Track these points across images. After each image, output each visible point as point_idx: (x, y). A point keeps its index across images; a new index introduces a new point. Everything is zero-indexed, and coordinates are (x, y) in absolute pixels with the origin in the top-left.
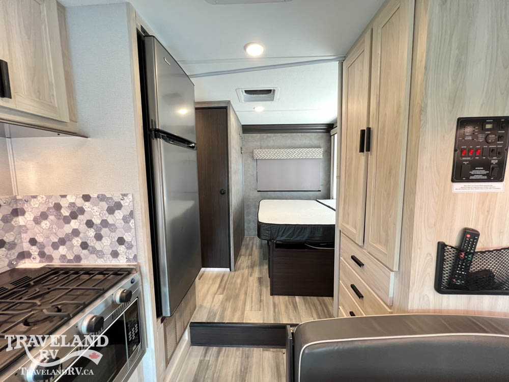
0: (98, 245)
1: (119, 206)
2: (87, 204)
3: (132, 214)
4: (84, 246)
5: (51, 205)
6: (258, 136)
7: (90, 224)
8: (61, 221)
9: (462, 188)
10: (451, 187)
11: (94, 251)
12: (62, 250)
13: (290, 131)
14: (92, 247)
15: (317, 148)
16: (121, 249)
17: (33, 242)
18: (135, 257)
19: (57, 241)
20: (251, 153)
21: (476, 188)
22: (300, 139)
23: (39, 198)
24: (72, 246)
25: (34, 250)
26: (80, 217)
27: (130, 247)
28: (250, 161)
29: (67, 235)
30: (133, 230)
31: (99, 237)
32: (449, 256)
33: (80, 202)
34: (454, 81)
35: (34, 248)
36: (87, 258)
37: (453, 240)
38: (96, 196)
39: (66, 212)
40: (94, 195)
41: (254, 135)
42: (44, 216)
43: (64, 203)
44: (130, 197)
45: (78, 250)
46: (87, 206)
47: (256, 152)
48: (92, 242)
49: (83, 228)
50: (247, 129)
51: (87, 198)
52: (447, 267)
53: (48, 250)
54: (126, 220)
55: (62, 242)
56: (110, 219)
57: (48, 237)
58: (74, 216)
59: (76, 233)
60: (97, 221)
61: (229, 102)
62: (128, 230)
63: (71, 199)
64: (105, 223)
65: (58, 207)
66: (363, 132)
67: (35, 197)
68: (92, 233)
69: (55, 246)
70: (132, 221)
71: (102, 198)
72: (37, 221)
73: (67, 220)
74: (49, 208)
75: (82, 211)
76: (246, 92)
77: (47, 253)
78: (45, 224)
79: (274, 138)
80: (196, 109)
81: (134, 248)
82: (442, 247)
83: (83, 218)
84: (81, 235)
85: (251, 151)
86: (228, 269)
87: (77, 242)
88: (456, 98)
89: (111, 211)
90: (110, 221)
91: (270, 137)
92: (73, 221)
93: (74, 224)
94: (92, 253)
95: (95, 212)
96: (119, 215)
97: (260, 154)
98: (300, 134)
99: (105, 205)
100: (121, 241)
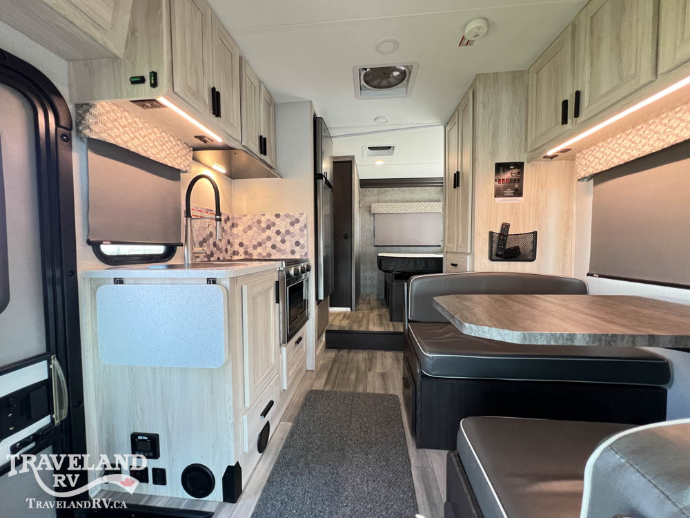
0: (282, 246)
1: (297, 221)
2: (278, 219)
3: (305, 226)
4: (274, 247)
5: (255, 221)
6: (376, 190)
7: (278, 233)
8: (260, 231)
9: (502, 201)
10: (494, 200)
11: (280, 250)
12: (259, 250)
13: (408, 185)
14: (279, 248)
15: (437, 201)
16: (297, 249)
17: (241, 245)
18: (306, 254)
19: (256, 244)
20: (368, 207)
21: (509, 200)
22: (419, 192)
23: (248, 217)
24: (266, 247)
25: (241, 250)
26: (272, 228)
27: (303, 247)
28: (367, 215)
29: (263, 240)
30: (306, 237)
31: (283, 241)
32: (495, 239)
33: (273, 219)
34: (492, 144)
35: (241, 248)
36: (275, 254)
37: (497, 230)
38: (283, 214)
39: (263, 225)
40: (282, 214)
41: (372, 189)
42: (250, 228)
43: (263, 219)
44: (305, 215)
45: (269, 250)
46: (277, 221)
47: (373, 206)
48: (279, 245)
49: (273, 235)
50: (365, 183)
51: (278, 216)
52: (495, 246)
53: (250, 250)
54: (301, 230)
55: (260, 244)
56: (291, 229)
57: (251, 241)
58: (268, 227)
59: (269, 238)
60: (283, 231)
61: (353, 157)
62: (302, 236)
63: (267, 217)
64: (288, 232)
65: (259, 222)
66: (455, 174)
67: (245, 216)
68: (279, 238)
69: (255, 247)
70: (306, 230)
71: (287, 216)
72: (245, 231)
73: (264, 230)
74: (253, 223)
75: (274, 224)
76: (369, 148)
77: (249, 252)
78: (250, 233)
79: (392, 192)
80: (334, 162)
81: (306, 249)
82: (491, 234)
83: (274, 229)
84: (272, 240)
85: (369, 205)
86: (349, 309)
87: (269, 244)
88: (493, 153)
89: (292, 224)
90: (291, 231)
91: (388, 191)
92: (268, 231)
93: (268, 233)
94: (278, 251)
95: (282, 225)
96: (297, 226)
97: (376, 208)
98: (418, 188)
99: (289, 221)
100: (297, 244)
